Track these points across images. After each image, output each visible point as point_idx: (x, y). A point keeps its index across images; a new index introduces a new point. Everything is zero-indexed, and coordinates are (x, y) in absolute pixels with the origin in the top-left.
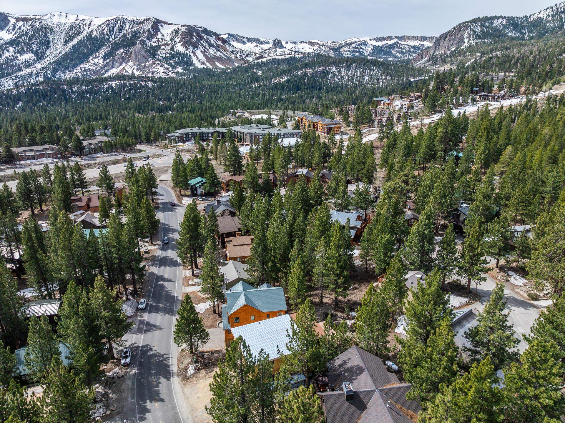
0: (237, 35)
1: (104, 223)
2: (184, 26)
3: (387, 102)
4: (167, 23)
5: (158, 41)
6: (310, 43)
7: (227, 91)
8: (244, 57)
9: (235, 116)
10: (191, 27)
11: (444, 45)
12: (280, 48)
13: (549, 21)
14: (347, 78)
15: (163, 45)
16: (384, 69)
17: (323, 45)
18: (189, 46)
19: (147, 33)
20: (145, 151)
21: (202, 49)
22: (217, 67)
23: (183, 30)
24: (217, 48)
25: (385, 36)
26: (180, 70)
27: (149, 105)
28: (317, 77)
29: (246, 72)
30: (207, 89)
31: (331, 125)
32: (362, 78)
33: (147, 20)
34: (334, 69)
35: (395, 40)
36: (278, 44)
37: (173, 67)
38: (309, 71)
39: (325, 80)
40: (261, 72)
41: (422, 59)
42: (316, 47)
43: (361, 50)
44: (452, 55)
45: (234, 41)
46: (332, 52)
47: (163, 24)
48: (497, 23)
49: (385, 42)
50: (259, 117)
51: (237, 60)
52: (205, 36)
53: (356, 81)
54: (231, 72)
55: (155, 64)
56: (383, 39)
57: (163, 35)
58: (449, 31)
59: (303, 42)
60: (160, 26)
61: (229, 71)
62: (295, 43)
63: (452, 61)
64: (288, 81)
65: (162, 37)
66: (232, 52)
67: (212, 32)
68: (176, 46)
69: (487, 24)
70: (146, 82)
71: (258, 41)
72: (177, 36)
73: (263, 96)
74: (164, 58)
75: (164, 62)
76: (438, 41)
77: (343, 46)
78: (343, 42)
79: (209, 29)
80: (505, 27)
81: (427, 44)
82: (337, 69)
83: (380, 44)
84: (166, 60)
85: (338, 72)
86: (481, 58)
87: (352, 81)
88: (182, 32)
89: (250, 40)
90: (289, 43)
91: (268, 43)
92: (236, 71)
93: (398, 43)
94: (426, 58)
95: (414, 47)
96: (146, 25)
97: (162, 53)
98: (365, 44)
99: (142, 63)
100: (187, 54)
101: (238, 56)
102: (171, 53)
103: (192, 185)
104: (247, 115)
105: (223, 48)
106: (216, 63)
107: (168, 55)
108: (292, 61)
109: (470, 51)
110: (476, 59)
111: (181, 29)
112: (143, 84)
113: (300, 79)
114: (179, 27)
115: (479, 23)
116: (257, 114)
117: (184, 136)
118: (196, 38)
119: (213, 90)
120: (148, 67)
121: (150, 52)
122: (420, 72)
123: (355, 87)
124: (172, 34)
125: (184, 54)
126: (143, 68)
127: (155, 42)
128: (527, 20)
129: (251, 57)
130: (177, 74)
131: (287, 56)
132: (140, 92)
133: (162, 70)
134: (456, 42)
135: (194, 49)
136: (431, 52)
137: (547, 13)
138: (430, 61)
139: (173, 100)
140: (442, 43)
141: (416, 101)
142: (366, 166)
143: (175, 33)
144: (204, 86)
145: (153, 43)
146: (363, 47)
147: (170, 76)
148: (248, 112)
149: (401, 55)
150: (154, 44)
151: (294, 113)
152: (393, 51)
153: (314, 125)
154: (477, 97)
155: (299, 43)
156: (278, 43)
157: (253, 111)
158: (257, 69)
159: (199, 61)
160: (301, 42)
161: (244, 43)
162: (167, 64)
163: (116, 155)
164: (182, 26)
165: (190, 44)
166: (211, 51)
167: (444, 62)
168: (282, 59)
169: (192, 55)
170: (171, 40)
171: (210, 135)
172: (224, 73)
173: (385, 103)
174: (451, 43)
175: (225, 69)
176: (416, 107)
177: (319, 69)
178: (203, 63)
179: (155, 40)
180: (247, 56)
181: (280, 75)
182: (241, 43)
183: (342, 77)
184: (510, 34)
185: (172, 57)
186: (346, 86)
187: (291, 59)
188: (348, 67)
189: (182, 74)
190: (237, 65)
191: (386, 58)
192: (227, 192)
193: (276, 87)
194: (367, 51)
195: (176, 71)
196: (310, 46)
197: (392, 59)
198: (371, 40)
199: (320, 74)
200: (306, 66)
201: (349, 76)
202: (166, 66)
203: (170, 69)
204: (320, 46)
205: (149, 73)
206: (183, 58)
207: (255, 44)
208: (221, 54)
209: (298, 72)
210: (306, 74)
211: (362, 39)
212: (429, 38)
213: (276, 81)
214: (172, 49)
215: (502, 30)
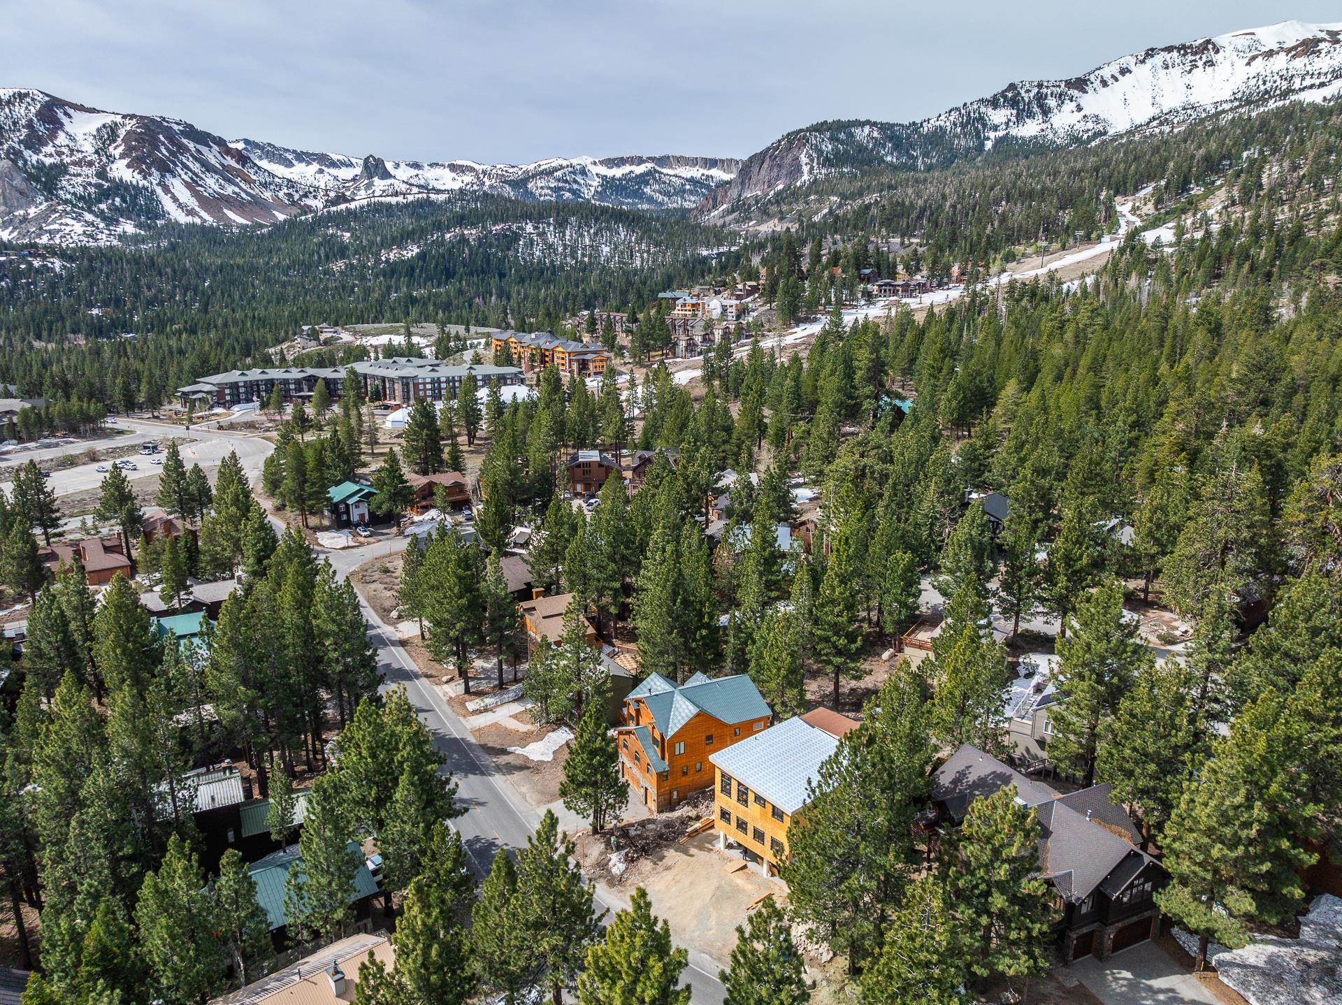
0: (269, 145)
1: (176, 601)
2: (132, 117)
3: (689, 301)
4: (81, 108)
5: (60, 154)
6: (453, 168)
7: (267, 281)
8: (296, 197)
9: (317, 339)
10: (152, 120)
11: (761, 177)
12: (382, 178)
13: (957, 136)
14: (560, 249)
15: (75, 163)
16: (640, 228)
17: (484, 173)
18: (149, 168)
19: (24, 131)
20: (132, 432)
21: (184, 176)
22: (229, 223)
23: (128, 128)
24: (226, 174)
25: (626, 155)
26: (129, 227)
27: (62, 318)
28: (491, 246)
29: (309, 233)
30: (215, 275)
31: (586, 353)
32: (595, 248)
33: (22, 96)
34: (529, 228)
35: (650, 165)
36: (374, 168)
37: (111, 221)
38: (471, 233)
39: (511, 253)
40: (348, 235)
41: (715, 207)
42: (468, 178)
43: (575, 186)
44: (779, 198)
45: (260, 158)
46: (508, 188)
47: (71, 111)
48: (862, 134)
49: (626, 169)
50: (383, 340)
51: (282, 207)
52: (191, 145)
53: (583, 255)
54: (270, 234)
55: (55, 211)
56: (621, 162)
57: (71, 138)
58: (769, 149)
59: (437, 164)
60: (61, 115)
61: (265, 231)
62: (416, 166)
63: (781, 212)
64: (422, 256)
65: (71, 144)
66: (265, 185)
67: (209, 135)
68: (114, 166)
69: (842, 136)
70: (44, 257)
71: (324, 160)
72: (115, 141)
73: (367, 292)
74: (82, 198)
75: (82, 208)
76: (747, 170)
77: (534, 176)
78: (532, 167)
79: (200, 126)
80: (877, 143)
81: (718, 174)
82: (536, 228)
83: (618, 172)
84: (88, 202)
85: (538, 235)
86: (840, 206)
87: (573, 257)
88: (128, 133)
89: (301, 157)
90: (403, 165)
91: (350, 165)
92: (279, 230)
93: (656, 171)
94: (725, 206)
95: (692, 180)
96: (20, 110)
97: (72, 184)
98: (583, 172)
99: (17, 209)
100: (146, 189)
101: (281, 194)
102: (98, 186)
103: (335, 500)
104: (346, 337)
105: (239, 174)
106: (225, 211)
107: (93, 190)
108: (422, 208)
109: (817, 192)
110: (831, 210)
111: (124, 125)
112: (37, 263)
113: (449, 251)
114: (118, 119)
115: (828, 134)
116: (374, 335)
117: (227, 391)
118: (167, 149)
119: (230, 278)
120: (36, 218)
121: (38, 180)
122: (717, 235)
123: (584, 270)
124: (98, 135)
125: (136, 188)
126: (21, 222)
127: (51, 155)
128: (916, 130)
129: (315, 197)
130: (123, 237)
131: (410, 198)
132: (28, 284)
133: (79, 228)
134: (784, 172)
135: (163, 176)
136: (733, 193)
137: (952, 118)
138: (733, 211)
139: (129, 305)
140: (756, 172)
141: (749, 299)
142: (734, 436)
143: (109, 134)
144: (207, 270)
145: (47, 156)
146: (579, 178)
147: (101, 244)
148: (346, 330)
149: (666, 199)
150: (48, 161)
151: (468, 330)
152: (647, 190)
153: (543, 356)
154: (873, 288)
155: (426, 167)
156: (377, 166)
157: (360, 327)
158: (338, 228)
159: (180, 206)
160: (431, 165)
161: (289, 164)
162: (91, 212)
163: (57, 445)
164: (124, 117)
165: (152, 163)
166: (211, 183)
167: (765, 214)
168: (398, 204)
169: (159, 190)
170: (97, 152)
171: (292, 387)
172: (251, 237)
173: (685, 305)
174: (774, 174)
175: (252, 227)
176: (753, 311)
177: (497, 228)
178: (191, 212)
179: (49, 149)
180: (306, 196)
181: (401, 240)
182: (279, 163)
183: (550, 246)
184: (889, 159)
185: (104, 194)
186: (562, 268)
187: (419, 204)
188: (561, 225)
189: (136, 239)
190: (281, 217)
191: (634, 204)
192: (422, 514)
193: (393, 272)
194: (590, 189)
195: (120, 230)
196: (454, 175)
197: (645, 207)
198: (595, 163)
199: (498, 239)
200: (461, 220)
201: (565, 245)
202: (89, 217)
203: (102, 225)
204: (477, 174)
205: (39, 236)
206: (135, 197)
207: (315, 166)
208: (237, 190)
209: (443, 236)
210: (463, 240)
211: (574, 162)
212: (722, 161)
213: (392, 255)
214: (102, 174)
215: (872, 150)
